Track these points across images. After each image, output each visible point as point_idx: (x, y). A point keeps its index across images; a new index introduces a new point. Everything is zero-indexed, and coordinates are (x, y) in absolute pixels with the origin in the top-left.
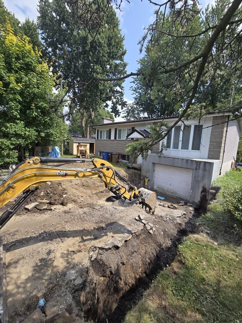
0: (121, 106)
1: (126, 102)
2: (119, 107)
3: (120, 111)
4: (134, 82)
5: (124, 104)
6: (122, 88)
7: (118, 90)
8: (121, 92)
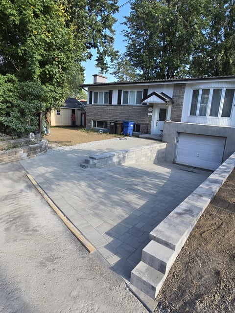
0: (110, 58)
1: (118, 52)
2: (107, 59)
3: (109, 63)
4: (126, 24)
5: (114, 55)
6: (112, 32)
7: (107, 34)
8: (112, 38)
